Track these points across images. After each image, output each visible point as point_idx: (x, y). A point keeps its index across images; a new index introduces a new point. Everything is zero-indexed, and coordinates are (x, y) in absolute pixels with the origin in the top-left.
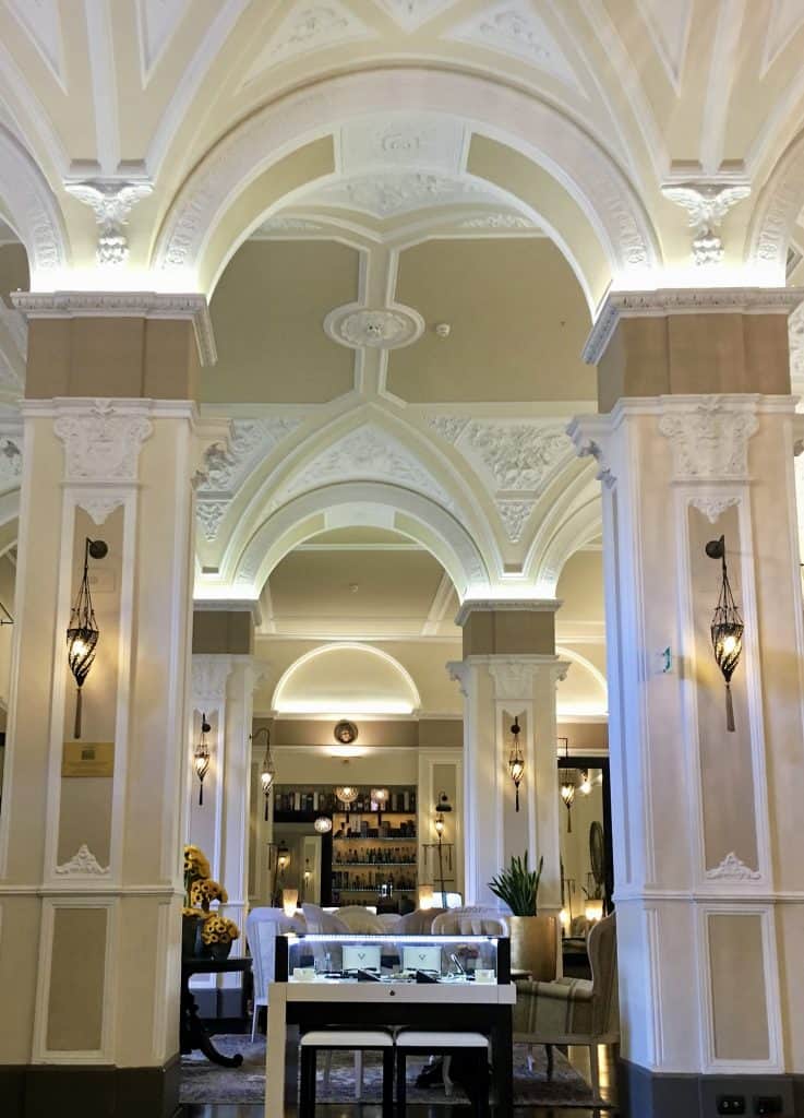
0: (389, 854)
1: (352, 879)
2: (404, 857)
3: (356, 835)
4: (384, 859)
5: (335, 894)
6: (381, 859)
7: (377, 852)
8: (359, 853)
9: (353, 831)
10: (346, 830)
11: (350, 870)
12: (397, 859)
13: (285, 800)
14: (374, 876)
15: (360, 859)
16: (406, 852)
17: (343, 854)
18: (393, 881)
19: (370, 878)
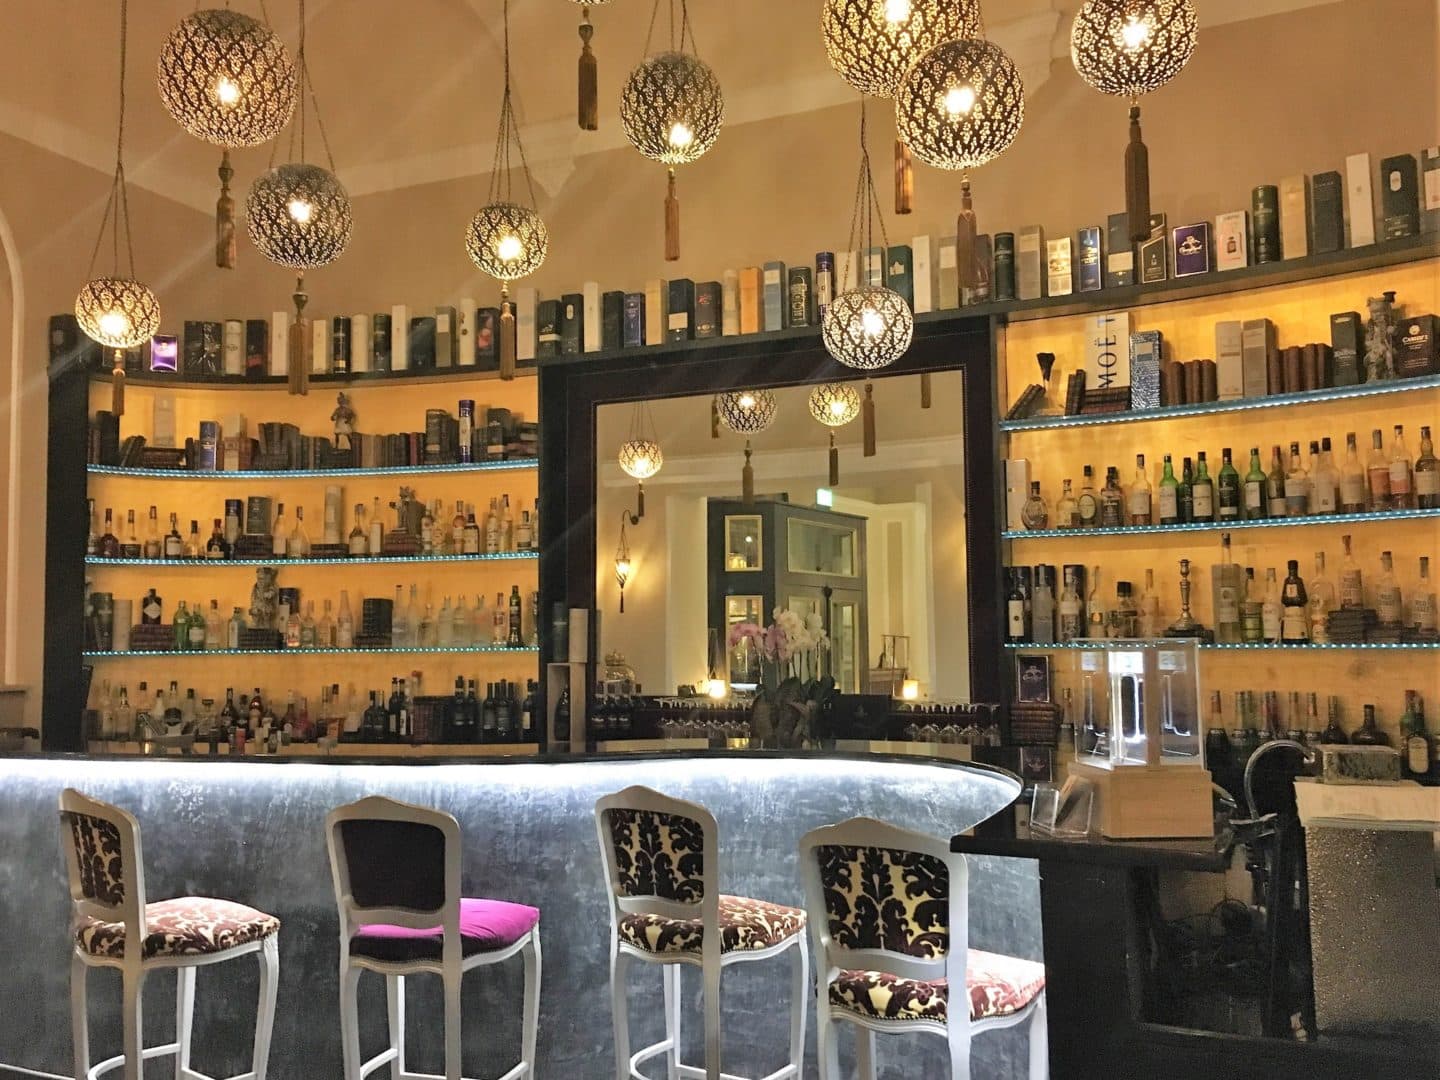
0: (1281, 475)
1: (1103, 600)
2: (1363, 481)
3: (1115, 402)
4: (1253, 500)
5: (1027, 662)
6: (1236, 498)
7: (1214, 466)
8: (1128, 475)
9: (1093, 384)
10: (1061, 391)
11: (1090, 559)
12: (1323, 498)
13: (801, 289)
14: (1205, 583)
15: (1137, 507)
16: (1364, 459)
17: (1052, 488)
18: (1302, 600)
19: (1187, 589)
